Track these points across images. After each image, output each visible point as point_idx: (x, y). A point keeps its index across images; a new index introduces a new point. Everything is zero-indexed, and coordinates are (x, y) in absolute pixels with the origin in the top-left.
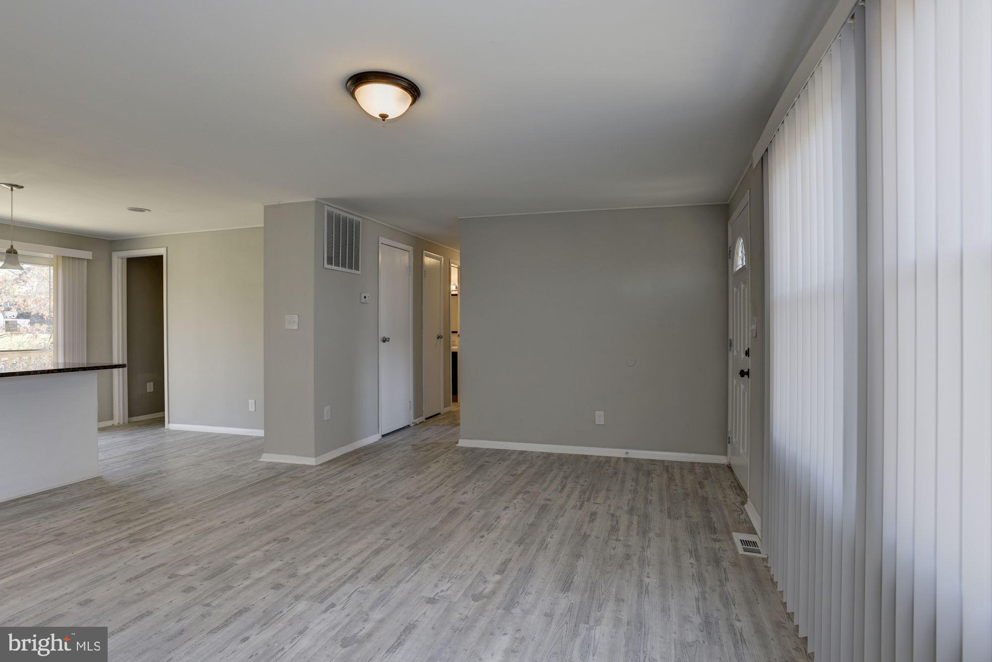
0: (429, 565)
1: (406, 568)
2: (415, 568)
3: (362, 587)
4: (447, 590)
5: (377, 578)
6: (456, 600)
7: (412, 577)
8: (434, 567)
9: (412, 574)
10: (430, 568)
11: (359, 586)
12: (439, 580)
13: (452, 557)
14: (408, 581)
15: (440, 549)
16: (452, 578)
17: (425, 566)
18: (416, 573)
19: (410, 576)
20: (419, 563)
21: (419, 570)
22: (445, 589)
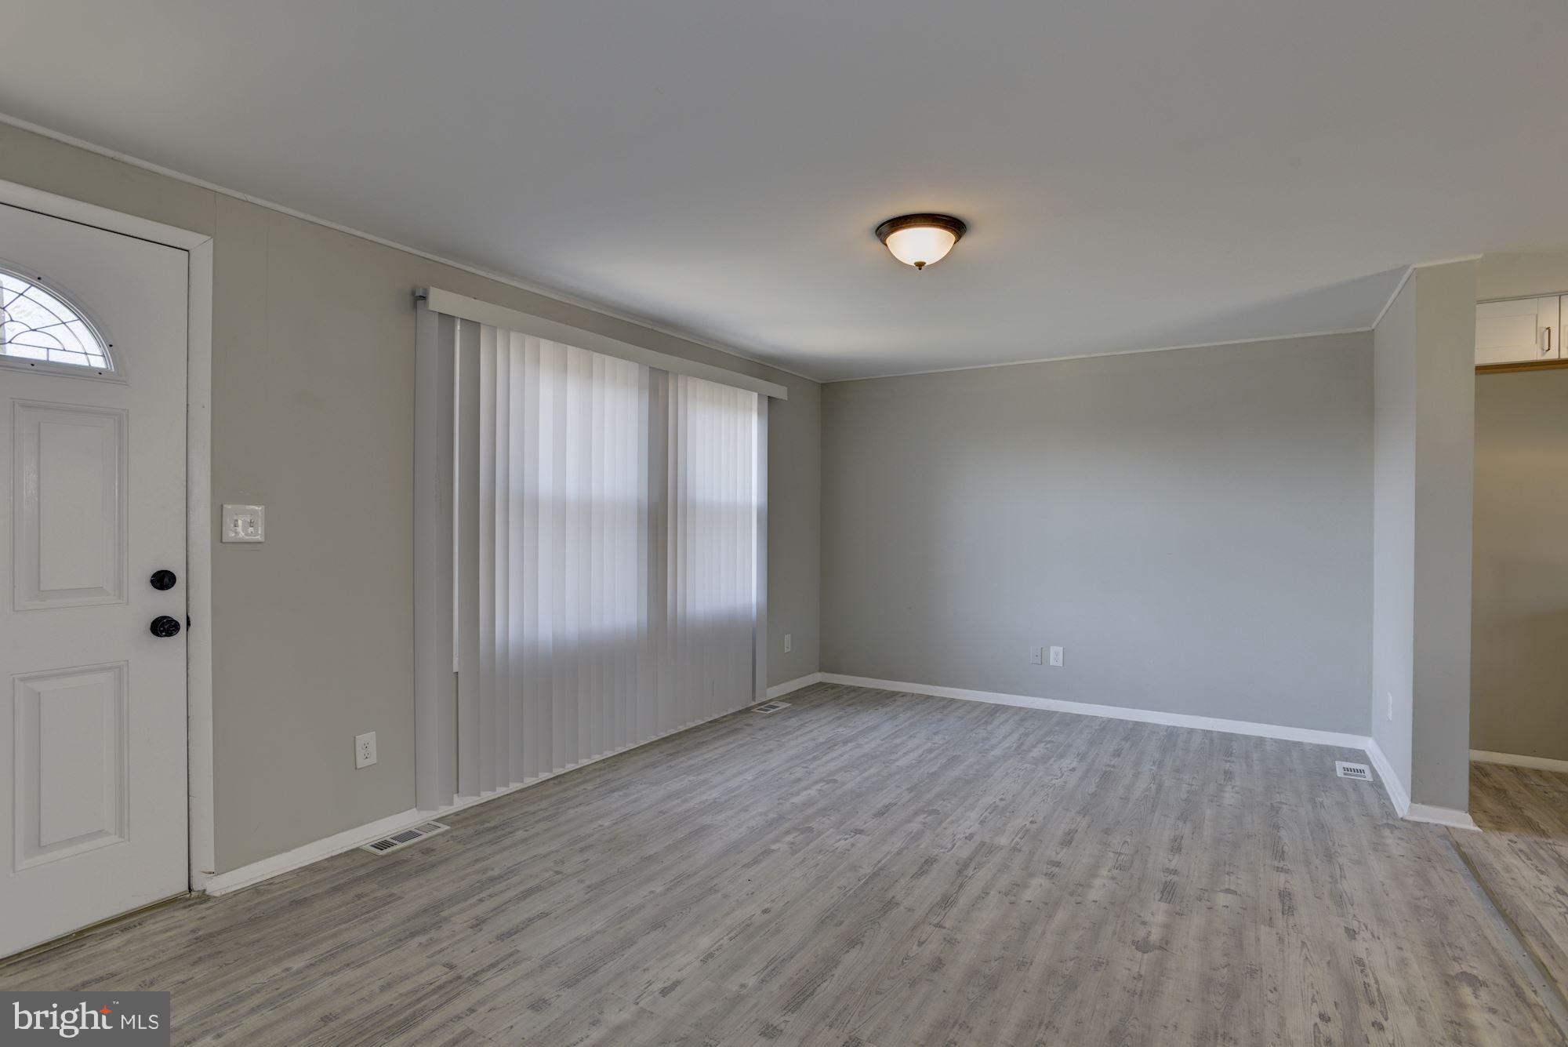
0: (862, 871)
1: (894, 870)
2: (882, 869)
3: (944, 853)
4: (840, 840)
5: (930, 862)
6: (831, 830)
7: (883, 858)
8: (854, 868)
9: (883, 862)
10: (861, 867)
11: (949, 853)
12: (849, 850)
13: (827, 880)
14: (888, 853)
15: (845, 894)
16: (832, 852)
17: (867, 870)
18: (880, 862)
19: (886, 860)
20: (875, 875)
21: (876, 865)
22: (843, 841)
